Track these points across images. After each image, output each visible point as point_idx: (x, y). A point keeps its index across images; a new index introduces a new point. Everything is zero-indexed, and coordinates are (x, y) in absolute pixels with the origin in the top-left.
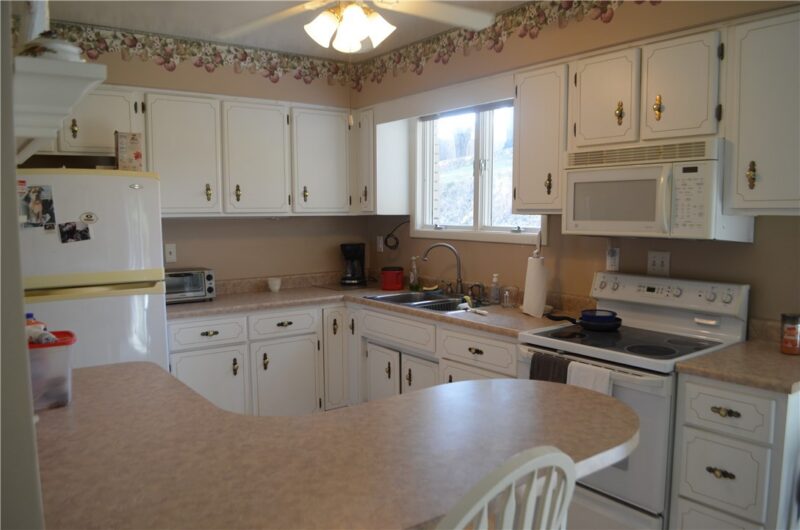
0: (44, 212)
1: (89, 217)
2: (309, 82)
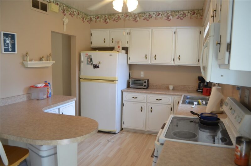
0: (91, 61)
1: (99, 63)
2: (183, 19)
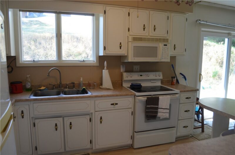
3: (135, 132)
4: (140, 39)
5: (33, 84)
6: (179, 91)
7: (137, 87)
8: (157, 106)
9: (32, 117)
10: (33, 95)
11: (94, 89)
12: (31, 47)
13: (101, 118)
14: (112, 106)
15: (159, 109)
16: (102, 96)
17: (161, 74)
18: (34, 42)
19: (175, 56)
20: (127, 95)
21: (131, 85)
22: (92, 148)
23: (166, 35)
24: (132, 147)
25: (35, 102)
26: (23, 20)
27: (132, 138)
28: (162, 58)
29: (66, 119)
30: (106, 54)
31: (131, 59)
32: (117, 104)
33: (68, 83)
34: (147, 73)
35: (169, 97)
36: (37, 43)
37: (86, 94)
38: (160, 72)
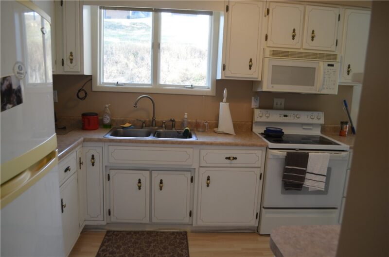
3: (264, 207)
4: (285, 54)
5: (114, 118)
6: (349, 146)
7: (274, 135)
8: (305, 169)
9: (106, 166)
10: (110, 133)
11: (204, 131)
12: (129, 65)
13: (208, 179)
14: (228, 161)
15: (307, 174)
16: (211, 144)
17: (321, 115)
18: (133, 56)
19: (353, 86)
20: (253, 145)
21: (265, 131)
22: (192, 225)
23: (333, 48)
24: (258, 231)
25: (112, 144)
26: (105, 21)
27: (258, 216)
28: (324, 88)
29: (154, 174)
30: (225, 77)
31: (266, 87)
32: (235, 158)
33: (165, 120)
34: (296, 113)
35: (327, 154)
36: (139, 58)
37: (189, 138)
38: (321, 111)
